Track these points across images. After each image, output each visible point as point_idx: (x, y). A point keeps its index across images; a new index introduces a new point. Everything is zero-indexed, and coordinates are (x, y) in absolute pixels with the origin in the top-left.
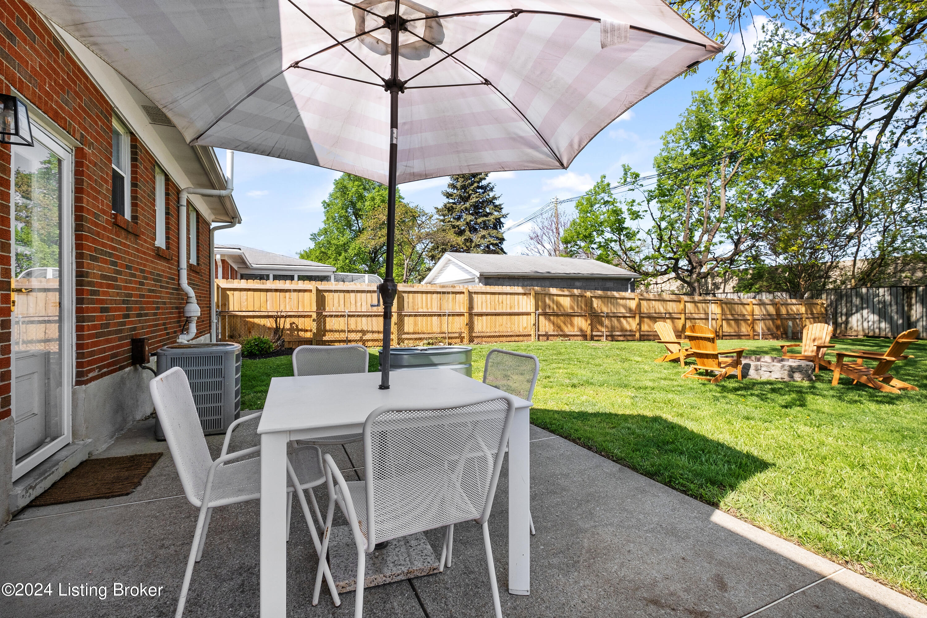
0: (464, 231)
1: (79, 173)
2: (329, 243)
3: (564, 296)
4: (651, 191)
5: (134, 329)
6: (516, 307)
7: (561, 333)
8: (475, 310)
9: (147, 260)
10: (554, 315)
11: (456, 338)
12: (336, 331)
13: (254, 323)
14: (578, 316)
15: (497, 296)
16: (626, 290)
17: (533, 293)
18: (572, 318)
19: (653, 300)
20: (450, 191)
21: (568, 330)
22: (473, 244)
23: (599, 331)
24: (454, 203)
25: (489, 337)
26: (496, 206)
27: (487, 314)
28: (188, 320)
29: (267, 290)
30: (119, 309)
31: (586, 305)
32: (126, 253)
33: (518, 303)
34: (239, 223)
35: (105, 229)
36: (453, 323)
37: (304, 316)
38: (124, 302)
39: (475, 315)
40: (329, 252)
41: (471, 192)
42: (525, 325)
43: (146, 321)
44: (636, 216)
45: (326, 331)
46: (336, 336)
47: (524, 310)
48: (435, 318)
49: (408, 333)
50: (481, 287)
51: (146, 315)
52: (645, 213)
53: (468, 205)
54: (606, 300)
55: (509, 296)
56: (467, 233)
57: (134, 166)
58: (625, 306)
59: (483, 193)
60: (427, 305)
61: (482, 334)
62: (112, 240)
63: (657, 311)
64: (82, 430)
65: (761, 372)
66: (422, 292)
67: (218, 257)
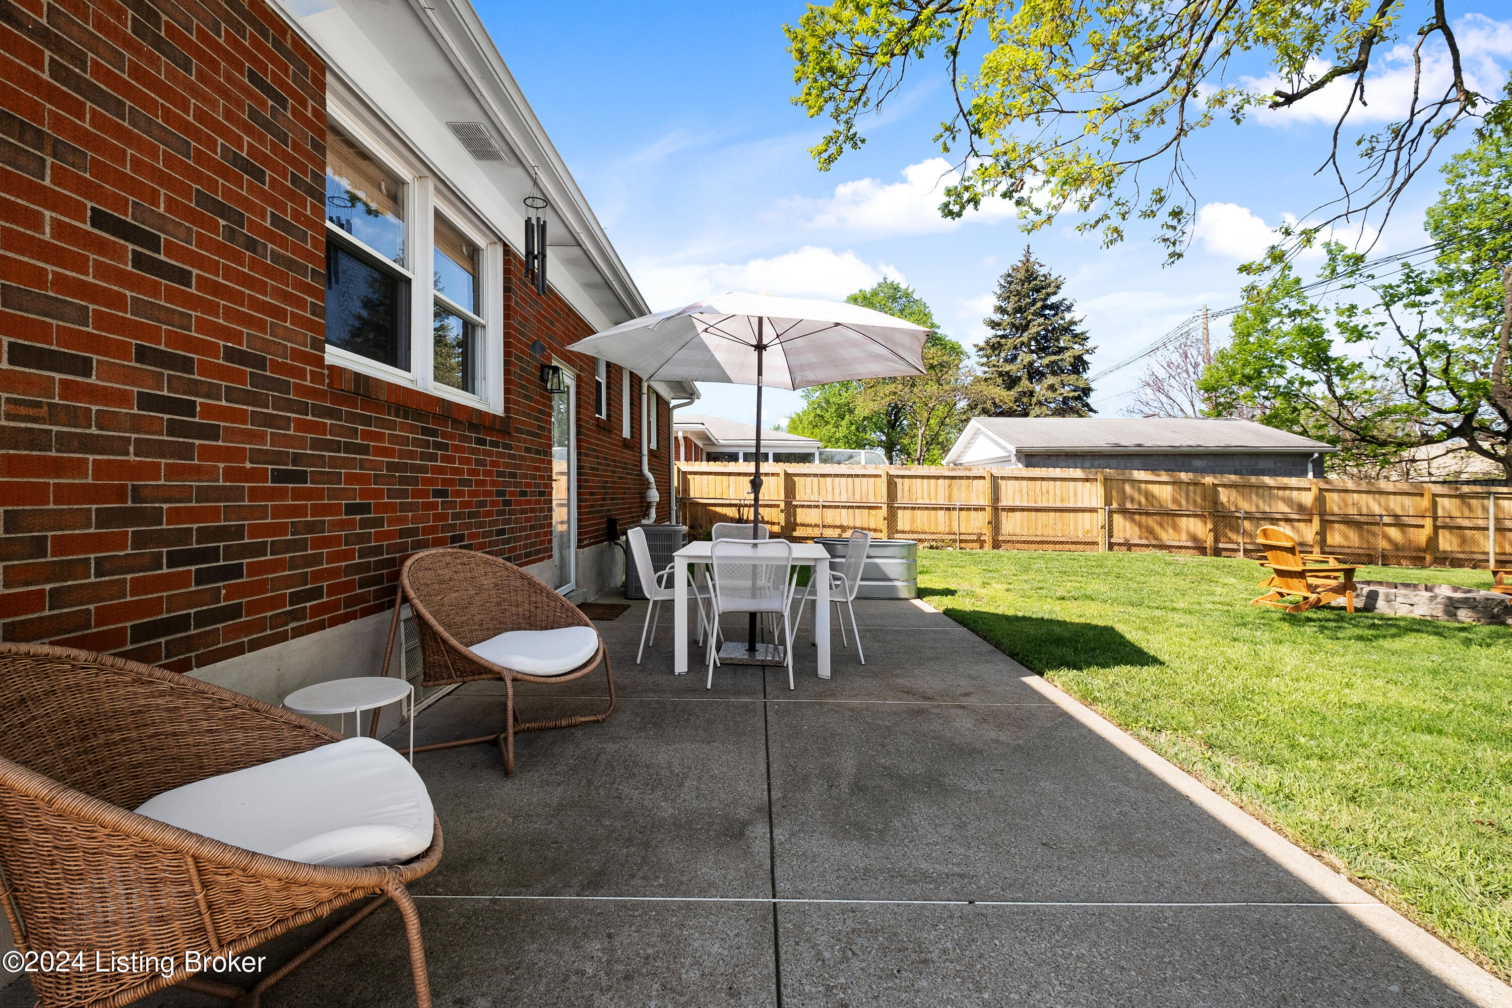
0: (1020, 378)
1: (578, 393)
2: (828, 402)
3: (1160, 483)
4: (1391, 287)
5: (609, 510)
6: (1072, 499)
7: (1154, 542)
8: (1004, 502)
9: (617, 451)
10: (1140, 514)
11: (973, 541)
12: (808, 525)
13: (716, 512)
14: (1188, 516)
15: (1039, 483)
16: (1303, 473)
17: (1100, 477)
18: (1177, 519)
19: (1354, 491)
20: (997, 317)
21: (1168, 536)
22: (1034, 400)
23: (1231, 541)
24: (1002, 337)
25: (1024, 542)
26: (1076, 336)
27: (1023, 510)
28: (649, 505)
29: (730, 474)
30: (599, 494)
31: (1204, 498)
32: (604, 447)
33: (1075, 494)
34: (698, 398)
35: (592, 431)
36: (968, 520)
37: (771, 506)
38: (603, 488)
39: (1003, 510)
40: (827, 416)
41: (1030, 317)
42: (1088, 527)
43: (617, 504)
44: (1357, 334)
45: (797, 525)
46: (808, 532)
47: (1086, 505)
48: (941, 513)
49: (903, 532)
50: (1018, 469)
51: (617, 499)
52: (1379, 328)
53: (1025, 337)
54: (1247, 490)
55: (1058, 483)
56: (1025, 382)
57: (608, 377)
58: (1288, 501)
59: (1054, 316)
60: (929, 495)
61: (1014, 538)
62: (596, 438)
63: (1365, 511)
64: (581, 583)
65: (1396, 605)
66: (923, 477)
67: (680, 435)
